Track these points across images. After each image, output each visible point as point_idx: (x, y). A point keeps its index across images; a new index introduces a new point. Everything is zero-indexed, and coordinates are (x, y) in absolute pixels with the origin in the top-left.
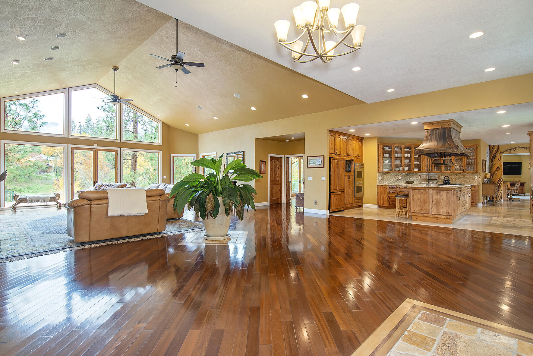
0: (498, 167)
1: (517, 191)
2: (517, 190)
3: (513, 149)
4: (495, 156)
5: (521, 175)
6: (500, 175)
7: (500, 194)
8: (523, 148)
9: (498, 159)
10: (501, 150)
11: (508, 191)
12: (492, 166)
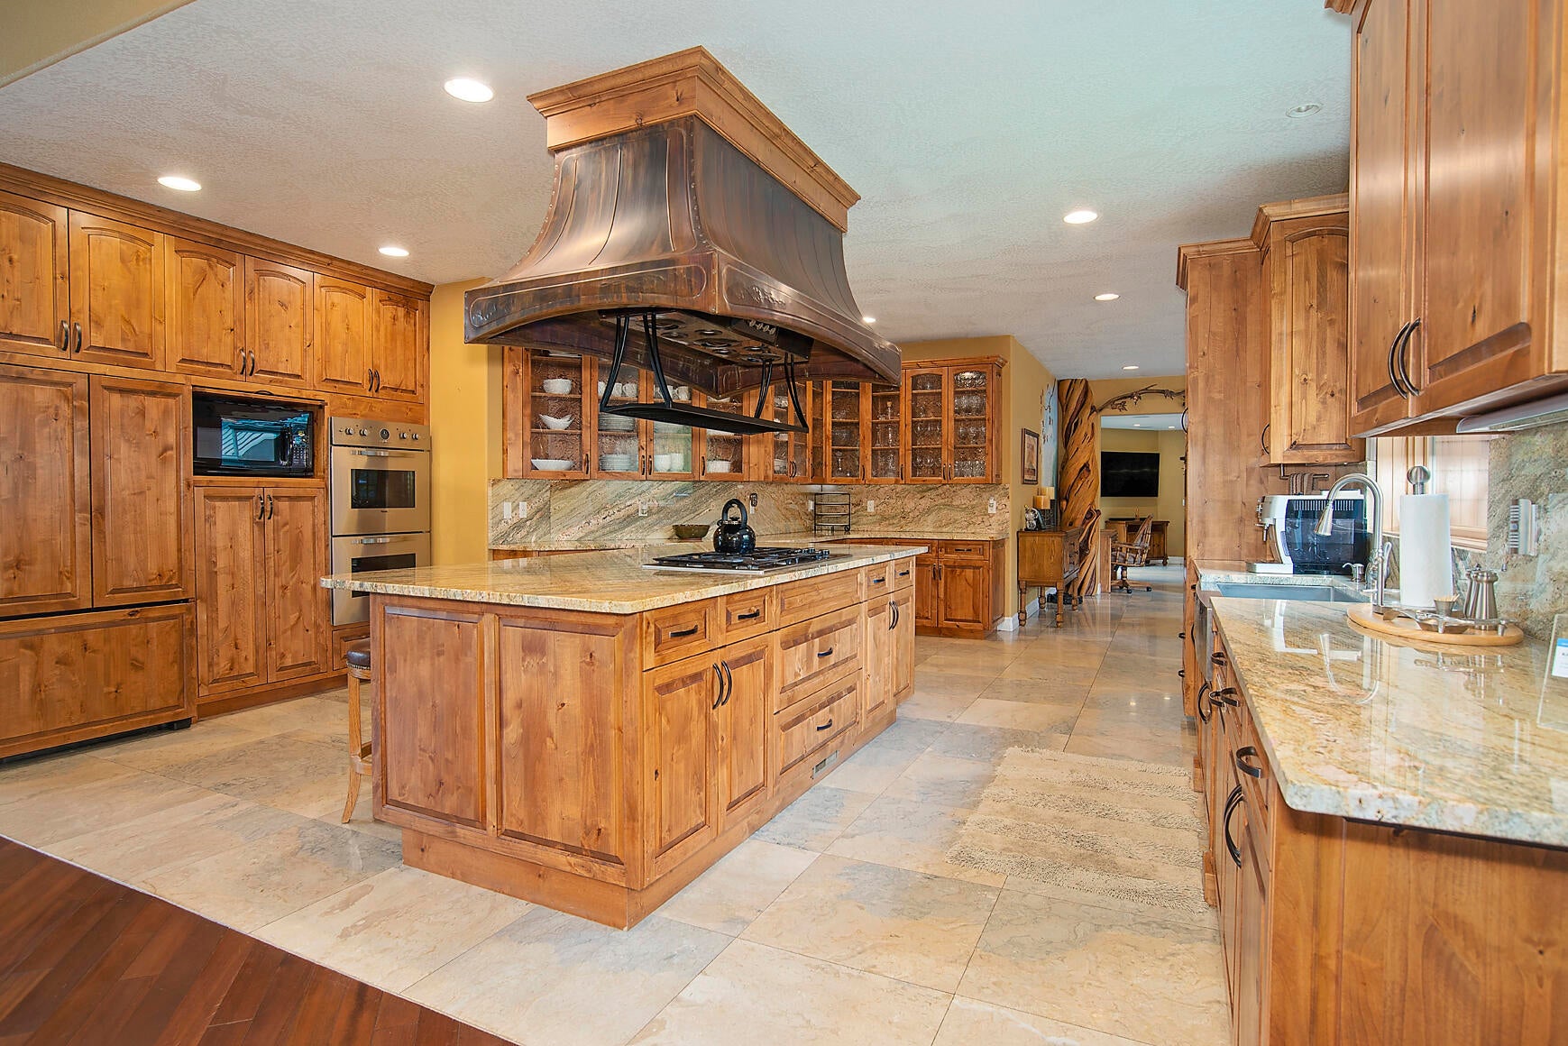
0: (1085, 465)
1: (1141, 555)
2: (1142, 553)
3: (1131, 396)
4: (1076, 425)
5: (1157, 496)
6: (1090, 495)
7: (1091, 570)
8: (1163, 392)
9: (1086, 435)
10: (1097, 398)
11: (1115, 558)
12: (1066, 460)
